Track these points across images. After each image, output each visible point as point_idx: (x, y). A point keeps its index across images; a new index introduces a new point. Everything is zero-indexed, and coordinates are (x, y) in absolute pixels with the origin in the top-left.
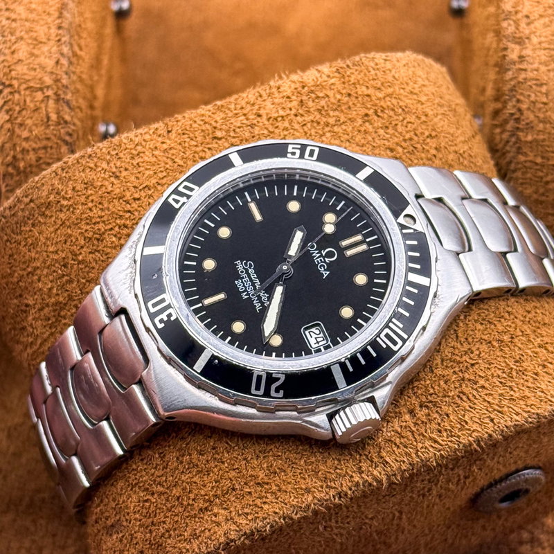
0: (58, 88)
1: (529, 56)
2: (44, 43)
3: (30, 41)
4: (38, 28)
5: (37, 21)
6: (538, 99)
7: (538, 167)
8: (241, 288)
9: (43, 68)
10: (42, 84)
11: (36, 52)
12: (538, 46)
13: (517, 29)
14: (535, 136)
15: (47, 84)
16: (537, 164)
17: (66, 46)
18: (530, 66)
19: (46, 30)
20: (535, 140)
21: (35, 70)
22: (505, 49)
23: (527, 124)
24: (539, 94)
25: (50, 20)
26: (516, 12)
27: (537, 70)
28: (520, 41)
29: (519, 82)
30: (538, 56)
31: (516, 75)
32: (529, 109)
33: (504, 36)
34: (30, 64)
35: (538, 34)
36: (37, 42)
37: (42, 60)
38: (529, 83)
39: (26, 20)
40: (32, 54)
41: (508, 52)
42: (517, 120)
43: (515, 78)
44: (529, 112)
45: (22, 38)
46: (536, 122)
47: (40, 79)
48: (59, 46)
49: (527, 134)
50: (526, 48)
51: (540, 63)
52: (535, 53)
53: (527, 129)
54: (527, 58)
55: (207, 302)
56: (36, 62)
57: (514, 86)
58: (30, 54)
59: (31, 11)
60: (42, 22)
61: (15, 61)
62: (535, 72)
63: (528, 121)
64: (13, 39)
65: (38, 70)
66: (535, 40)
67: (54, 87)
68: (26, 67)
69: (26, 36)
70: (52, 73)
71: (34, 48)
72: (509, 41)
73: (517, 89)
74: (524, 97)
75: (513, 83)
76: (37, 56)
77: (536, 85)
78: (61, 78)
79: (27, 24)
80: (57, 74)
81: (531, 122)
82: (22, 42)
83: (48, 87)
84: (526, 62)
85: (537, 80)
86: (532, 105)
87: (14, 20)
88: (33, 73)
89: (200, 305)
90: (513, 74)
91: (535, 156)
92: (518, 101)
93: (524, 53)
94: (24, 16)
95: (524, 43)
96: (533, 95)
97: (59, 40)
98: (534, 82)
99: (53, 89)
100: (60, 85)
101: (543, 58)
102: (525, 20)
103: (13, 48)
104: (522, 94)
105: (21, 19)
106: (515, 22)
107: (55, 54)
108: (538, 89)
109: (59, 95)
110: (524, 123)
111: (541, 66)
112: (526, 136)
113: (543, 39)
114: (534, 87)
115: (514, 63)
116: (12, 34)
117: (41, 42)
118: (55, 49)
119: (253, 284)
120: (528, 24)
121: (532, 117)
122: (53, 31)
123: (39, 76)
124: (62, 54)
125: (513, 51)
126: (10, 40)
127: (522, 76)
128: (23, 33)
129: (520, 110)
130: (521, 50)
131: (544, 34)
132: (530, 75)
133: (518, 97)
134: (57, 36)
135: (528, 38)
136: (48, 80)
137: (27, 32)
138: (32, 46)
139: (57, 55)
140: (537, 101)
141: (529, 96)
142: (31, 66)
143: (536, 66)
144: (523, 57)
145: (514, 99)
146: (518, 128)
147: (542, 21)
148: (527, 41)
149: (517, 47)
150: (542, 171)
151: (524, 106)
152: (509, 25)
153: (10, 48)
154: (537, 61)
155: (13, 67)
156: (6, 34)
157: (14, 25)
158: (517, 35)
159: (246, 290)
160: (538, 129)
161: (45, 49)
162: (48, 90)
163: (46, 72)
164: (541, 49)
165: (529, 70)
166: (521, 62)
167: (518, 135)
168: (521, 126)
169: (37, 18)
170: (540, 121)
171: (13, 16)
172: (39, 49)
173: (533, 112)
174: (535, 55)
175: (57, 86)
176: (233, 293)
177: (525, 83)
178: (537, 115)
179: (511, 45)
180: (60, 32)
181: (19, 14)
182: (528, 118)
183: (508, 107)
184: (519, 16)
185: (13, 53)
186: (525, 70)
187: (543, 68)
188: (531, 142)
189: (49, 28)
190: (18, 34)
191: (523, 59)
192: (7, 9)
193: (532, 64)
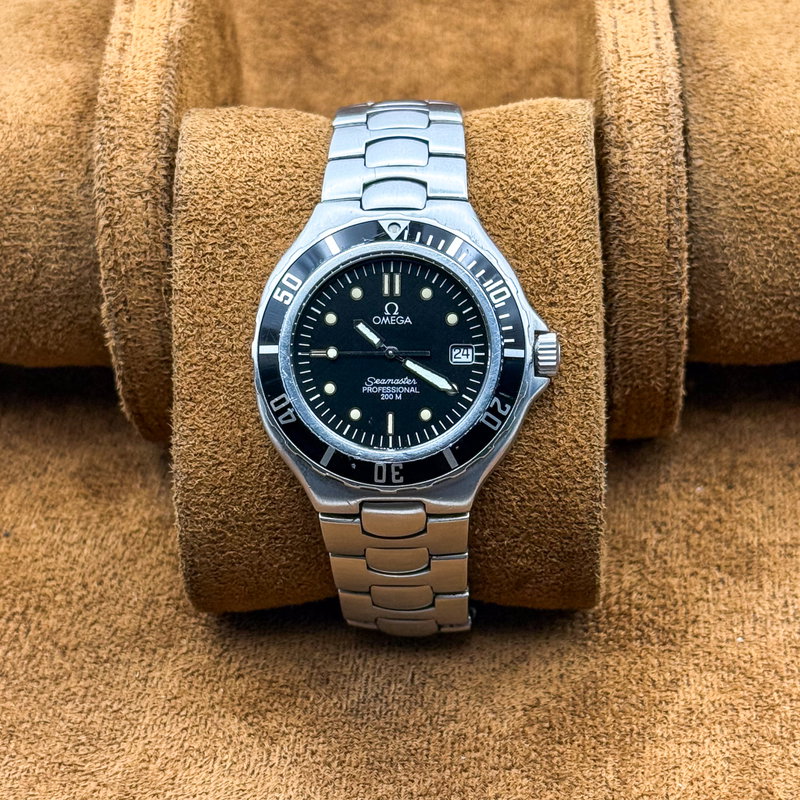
0: (156, 193)
1: (630, 160)
2: (143, 149)
4: (136, 134)
5: (135, 128)
8: (390, 397)
9: (141, 173)
10: (140, 189)
11: (134, 158)
12: (640, 150)
13: (620, 133)
15: (146, 189)
18: (632, 169)
19: (144, 136)
21: (134, 175)
22: (608, 153)
23: (629, 226)
24: (640, 197)
25: (147, 127)
26: (619, 117)
28: (622, 147)
29: (621, 186)
30: (640, 160)
31: (618, 179)
33: (607, 141)
34: (128, 169)
35: (640, 138)
36: (136, 149)
37: (140, 165)
38: (631, 187)
39: (124, 127)
40: (130, 161)
41: (611, 156)
42: (620, 223)
43: (618, 181)
44: (631, 215)
45: (120, 145)
46: (638, 224)
47: (139, 184)
48: (156, 151)
50: (628, 152)
51: (642, 167)
52: (636, 157)
53: (629, 231)
54: (629, 162)
55: (390, 430)
56: (134, 168)
57: (617, 189)
58: (128, 160)
59: (129, 119)
60: (140, 129)
61: (114, 167)
62: (637, 176)
63: (630, 223)
64: (112, 146)
65: (137, 176)
66: (636, 144)
67: (153, 191)
68: (125, 173)
69: (124, 143)
70: (150, 178)
71: (132, 154)
72: (611, 146)
73: (619, 192)
74: (626, 200)
75: (615, 186)
76: (136, 162)
77: (638, 188)
78: (159, 182)
79: (126, 131)
80: (155, 179)
81: (634, 224)
82: (121, 149)
83: (146, 192)
84: (628, 166)
85: (639, 183)
86: (634, 207)
87: (113, 128)
88: (131, 179)
89: (391, 438)
90: (615, 178)
92: (620, 204)
93: (626, 157)
94: (122, 124)
95: (627, 148)
97: (157, 146)
99: (151, 194)
100: (158, 189)
101: (645, 162)
102: (627, 125)
103: (112, 155)
105: (119, 127)
106: (617, 127)
109: (157, 199)
111: (642, 170)
113: (644, 143)
114: (636, 190)
115: (616, 167)
116: (111, 142)
117: (139, 148)
118: (152, 155)
119: (391, 385)
120: (630, 129)
122: (151, 137)
123: (138, 181)
124: (160, 159)
125: (615, 154)
126: (109, 147)
127: (625, 179)
128: (121, 140)
129: (622, 213)
130: (623, 155)
131: (646, 138)
132: (633, 179)
133: (620, 200)
134: (154, 142)
135: (629, 142)
137: (125, 139)
138: (130, 152)
139: (154, 160)
140: (638, 203)
141: (631, 199)
142: (130, 171)
143: (637, 169)
144: (625, 161)
145: (617, 202)
146: (620, 231)
147: (644, 125)
148: (628, 145)
149: (619, 152)
151: (626, 210)
152: (612, 129)
153: (109, 155)
154: (638, 165)
155: (112, 173)
156: (105, 141)
157: (112, 132)
158: (620, 140)
159: (394, 394)
160: (640, 231)
161: (143, 154)
162: (146, 195)
164: (642, 152)
165: (631, 173)
166: (623, 166)
168: (623, 228)
169: (135, 125)
170: (643, 224)
171: (112, 124)
172: (137, 155)
174: (636, 159)
175: (155, 190)
176: (391, 405)
177: (627, 186)
179: (613, 150)
180: (158, 137)
181: (118, 122)
184: (622, 120)
185: (112, 159)
186: (628, 173)
187: (644, 172)
189: (147, 134)
190: (116, 142)
191: (625, 163)
192: (106, 118)
193: (633, 167)
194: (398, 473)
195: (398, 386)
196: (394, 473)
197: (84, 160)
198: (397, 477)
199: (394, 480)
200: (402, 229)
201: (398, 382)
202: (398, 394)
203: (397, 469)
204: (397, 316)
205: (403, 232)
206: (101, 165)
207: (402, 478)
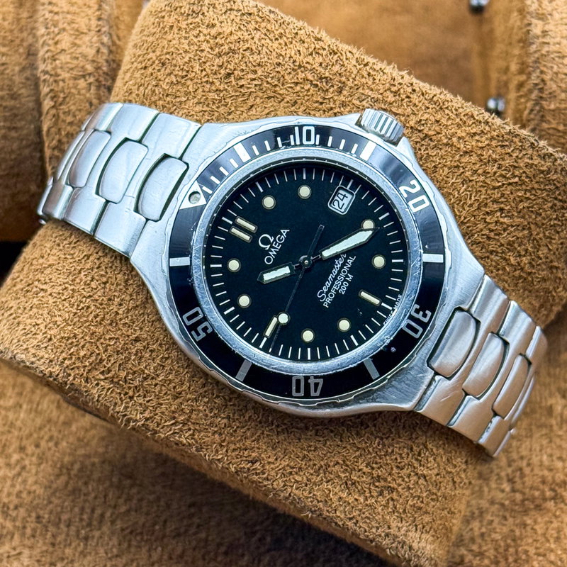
0: (99, 76)
1: (551, 31)
2: (86, 34)
3: (72, 32)
4: (78, 20)
5: (78, 14)
6: (560, 70)
7: (561, 134)
9: (85, 56)
10: (84, 72)
11: (78, 42)
12: (560, 22)
13: (540, 6)
14: (558, 105)
15: (89, 72)
16: (559, 131)
17: (106, 36)
18: (552, 40)
19: (87, 21)
20: (558, 109)
21: (77, 58)
22: (529, 24)
23: (550, 93)
24: (561, 66)
25: (90, 12)
27: (559, 44)
28: (542, 17)
29: (542, 55)
30: (560, 31)
31: (539, 48)
32: (552, 79)
33: (528, 13)
34: (72, 53)
35: (559, 11)
36: (79, 33)
37: (84, 49)
38: (552, 56)
39: (68, 13)
40: (74, 44)
41: (532, 27)
42: (541, 90)
43: (539, 51)
44: (552, 83)
45: (64, 30)
46: (559, 91)
47: (83, 67)
48: (99, 36)
49: (550, 102)
50: (549, 23)
51: (562, 37)
52: (557, 28)
53: (550, 98)
54: (550, 33)
56: (78, 52)
57: (538, 58)
58: (72, 44)
59: (73, 4)
60: (83, 14)
61: (59, 51)
62: (558, 46)
63: (551, 91)
64: (56, 30)
65: (80, 59)
66: (557, 16)
67: (96, 74)
68: (69, 56)
69: (68, 28)
70: (93, 61)
71: (76, 38)
72: (532, 17)
73: (541, 61)
74: (547, 68)
75: (536, 55)
76: (79, 46)
77: (559, 57)
78: (102, 66)
79: (69, 16)
80: (98, 63)
81: (554, 92)
82: (65, 33)
83: (90, 74)
84: (549, 37)
85: (560, 52)
86: (555, 75)
87: (57, 13)
88: (75, 62)
90: (537, 48)
91: (558, 123)
92: (542, 72)
93: (547, 28)
94: (65, 9)
95: (547, 19)
96: (555, 67)
97: (99, 31)
98: (557, 55)
99: (94, 76)
100: (101, 72)
101: (565, 33)
103: (56, 39)
104: (545, 66)
105: (63, 12)
107: (96, 43)
108: (561, 61)
109: (100, 82)
110: (547, 92)
111: (562, 40)
112: (549, 106)
113: (564, 15)
114: (557, 59)
115: (538, 37)
116: (55, 26)
117: (82, 33)
118: (95, 39)
120: (550, 2)
121: (554, 87)
122: (94, 22)
123: (81, 64)
124: (102, 44)
125: (536, 25)
126: (53, 32)
127: (546, 49)
128: (65, 25)
129: (543, 81)
130: (544, 25)
131: (565, 11)
132: (552, 48)
133: (542, 68)
134: (97, 27)
135: (551, 15)
136: (90, 68)
137: (69, 24)
138: (74, 37)
139: (97, 45)
140: (559, 72)
141: (552, 67)
142: (74, 55)
143: (558, 40)
144: (546, 31)
145: (538, 71)
146: (541, 98)
148: (549, 17)
149: (540, 23)
150: (564, 138)
151: (547, 77)
152: (533, 2)
153: (53, 39)
154: (559, 35)
155: (57, 57)
156: (49, 25)
157: (56, 17)
158: (540, 12)
160: (560, 98)
161: (86, 39)
162: (90, 77)
163: (87, 60)
164: (562, 24)
165: (552, 43)
166: (544, 36)
167: (541, 104)
168: (544, 96)
169: (78, 10)
170: (563, 91)
171: (56, 9)
172: (81, 39)
173: (555, 82)
174: (557, 30)
175: (98, 73)
177: (548, 55)
178: (559, 85)
179: (534, 21)
180: (100, 23)
181: (62, 8)
182: (551, 88)
183: (533, 78)
185: (56, 43)
186: (548, 43)
187: (564, 42)
188: (553, 111)
189: (90, 19)
190: (61, 26)
191: (546, 33)
193: (553, 38)
194: (421, 313)
195: (339, 272)
196: (420, 316)
197: (25, 44)
198: (425, 315)
199: (426, 320)
200: (200, 191)
201: (335, 271)
202: (347, 276)
203: (417, 311)
204: (275, 240)
205: (203, 191)
206: (46, 48)
207: (427, 312)
